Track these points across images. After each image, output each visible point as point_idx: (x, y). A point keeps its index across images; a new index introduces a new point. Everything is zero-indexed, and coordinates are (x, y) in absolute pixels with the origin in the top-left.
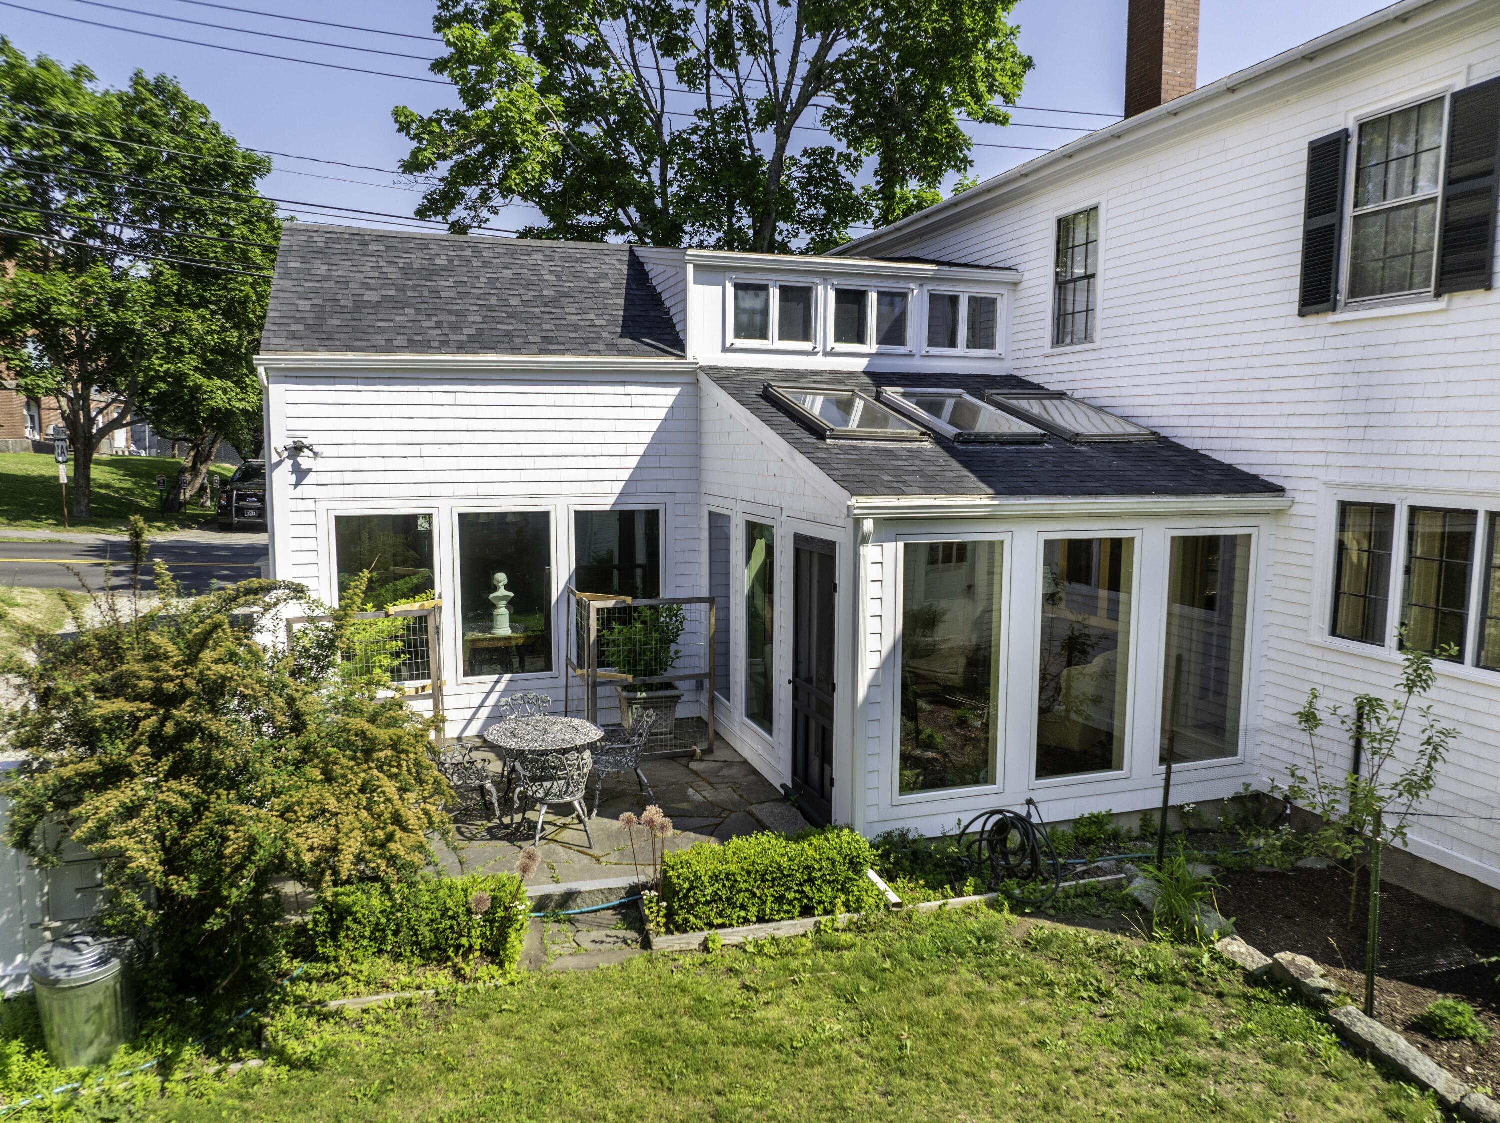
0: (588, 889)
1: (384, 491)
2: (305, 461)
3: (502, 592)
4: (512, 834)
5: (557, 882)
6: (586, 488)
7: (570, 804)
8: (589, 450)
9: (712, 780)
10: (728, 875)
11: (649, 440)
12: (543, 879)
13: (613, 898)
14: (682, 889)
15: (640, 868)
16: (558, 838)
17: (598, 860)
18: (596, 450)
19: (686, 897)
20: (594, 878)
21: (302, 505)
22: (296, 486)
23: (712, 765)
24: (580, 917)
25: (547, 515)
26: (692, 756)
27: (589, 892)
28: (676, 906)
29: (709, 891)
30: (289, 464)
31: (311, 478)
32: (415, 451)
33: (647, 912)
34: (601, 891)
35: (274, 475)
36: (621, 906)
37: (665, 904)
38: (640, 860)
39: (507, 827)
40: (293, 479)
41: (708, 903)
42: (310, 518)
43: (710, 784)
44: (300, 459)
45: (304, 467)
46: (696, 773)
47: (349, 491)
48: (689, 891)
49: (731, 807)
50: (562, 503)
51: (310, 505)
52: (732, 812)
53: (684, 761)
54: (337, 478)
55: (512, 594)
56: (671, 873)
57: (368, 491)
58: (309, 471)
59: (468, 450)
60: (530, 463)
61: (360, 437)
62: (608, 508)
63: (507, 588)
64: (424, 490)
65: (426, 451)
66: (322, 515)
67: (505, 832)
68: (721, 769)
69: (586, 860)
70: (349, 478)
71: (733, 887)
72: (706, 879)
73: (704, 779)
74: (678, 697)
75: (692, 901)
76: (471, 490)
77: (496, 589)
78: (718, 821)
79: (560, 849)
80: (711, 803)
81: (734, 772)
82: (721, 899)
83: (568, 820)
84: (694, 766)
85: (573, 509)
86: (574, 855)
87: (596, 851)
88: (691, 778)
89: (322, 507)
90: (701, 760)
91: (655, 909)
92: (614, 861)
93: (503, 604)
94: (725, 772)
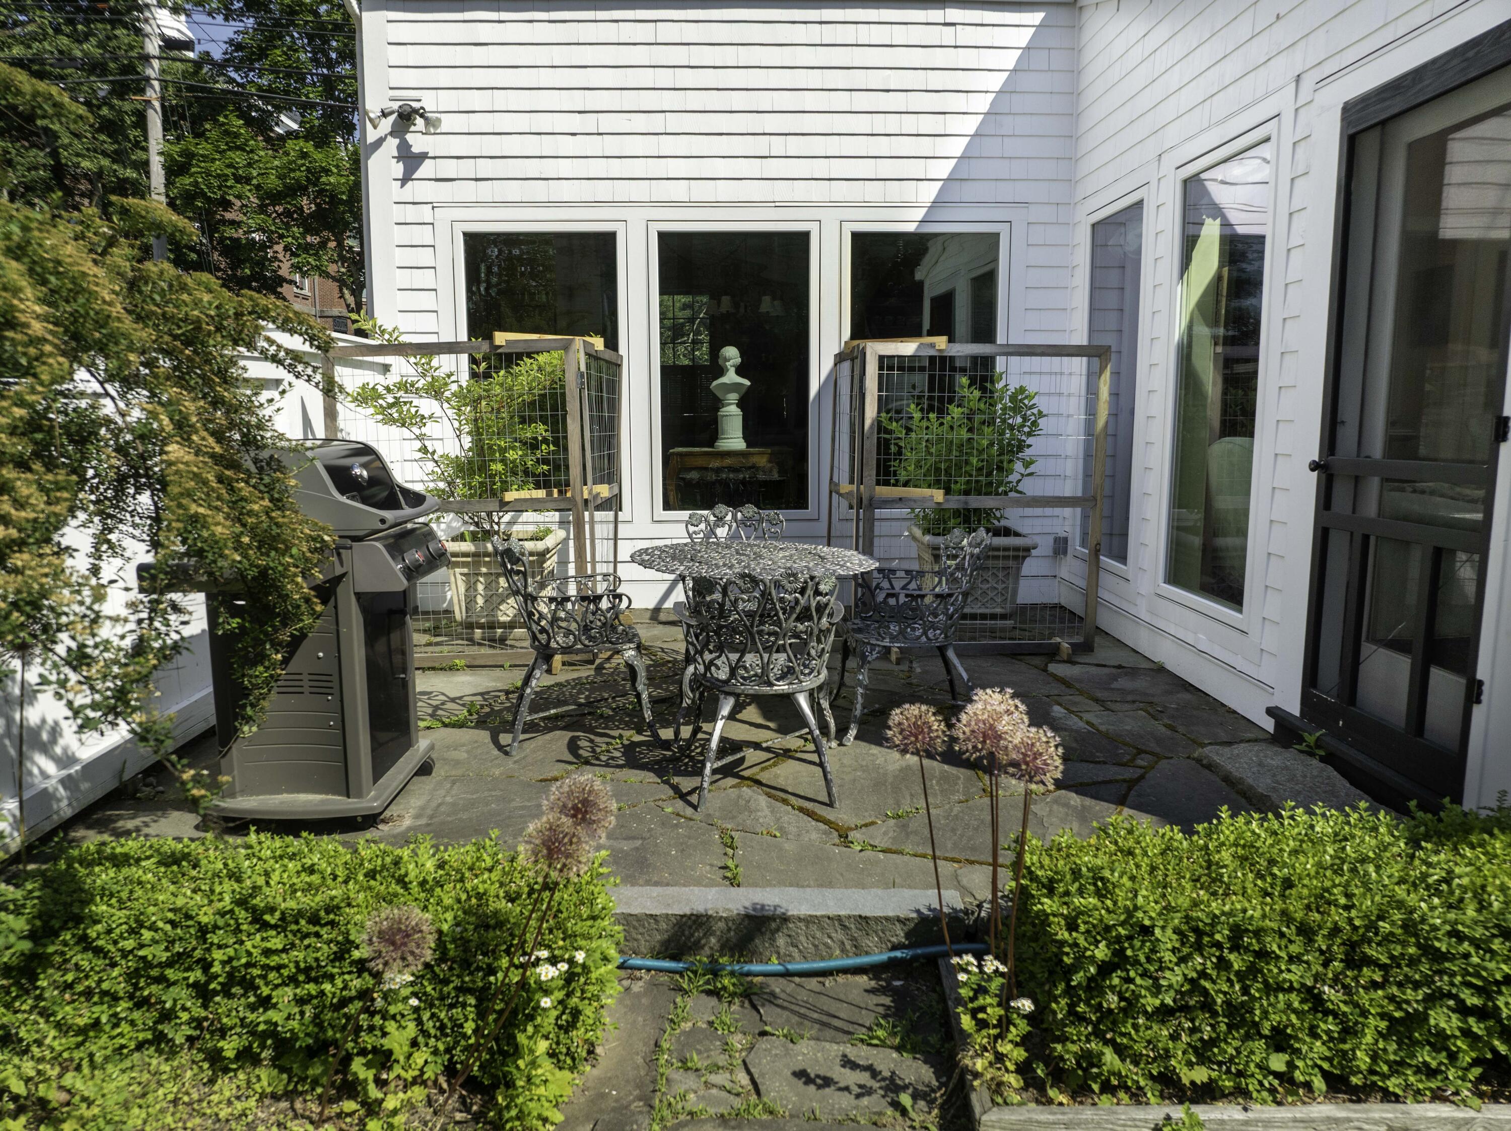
0: (804, 910)
1: (539, 191)
2: (418, 142)
3: (731, 377)
4: (674, 760)
5: (733, 882)
6: (873, 192)
7: (788, 699)
8: (880, 124)
9: (1099, 694)
10: (1237, 932)
11: (985, 108)
12: (702, 869)
13: (870, 942)
14: (1081, 960)
15: (946, 868)
16: (764, 777)
17: (844, 837)
18: (892, 124)
19: (1094, 987)
20: (825, 882)
21: (411, 213)
22: (405, 180)
23: (1094, 670)
24: (777, 986)
25: (803, 238)
26: (1052, 653)
27: (809, 921)
28: (1060, 1008)
29: (1174, 977)
30: (392, 144)
31: (426, 169)
32: (589, 123)
33: (966, 1022)
34: (839, 921)
35: (372, 163)
36: (890, 966)
37: (1026, 1005)
38: (946, 846)
39: (666, 745)
40: (398, 169)
41: (1163, 1013)
42: (424, 235)
43: (1097, 700)
44: (409, 137)
45: (416, 149)
46: (1065, 682)
47: (485, 191)
48: (1105, 969)
49: (1153, 746)
50: (830, 218)
51: (425, 213)
52: (1158, 757)
53: (1037, 661)
54: (466, 168)
55: (747, 383)
56: (1048, 904)
57: (513, 191)
58: (424, 156)
59: (674, 123)
60: (778, 146)
61: (501, 100)
62: (911, 228)
63: (740, 371)
64: (603, 191)
65: (608, 123)
66: (443, 229)
67: (659, 753)
68: (1115, 678)
69: (814, 832)
70: (485, 168)
71: (1253, 971)
72: (1166, 938)
73: (1081, 693)
74: (1027, 549)
75: (1112, 1001)
76: (678, 191)
77: (721, 372)
78: (1129, 773)
79: (761, 800)
80: (1106, 735)
81: (1141, 684)
82: (1207, 1006)
83: (792, 741)
84: (1055, 668)
85: (849, 228)
86: (791, 818)
87: (842, 815)
88: (1055, 689)
89: (444, 215)
90: (1070, 661)
91: (994, 1013)
92: (882, 842)
93: (733, 397)
94: (1123, 683)
